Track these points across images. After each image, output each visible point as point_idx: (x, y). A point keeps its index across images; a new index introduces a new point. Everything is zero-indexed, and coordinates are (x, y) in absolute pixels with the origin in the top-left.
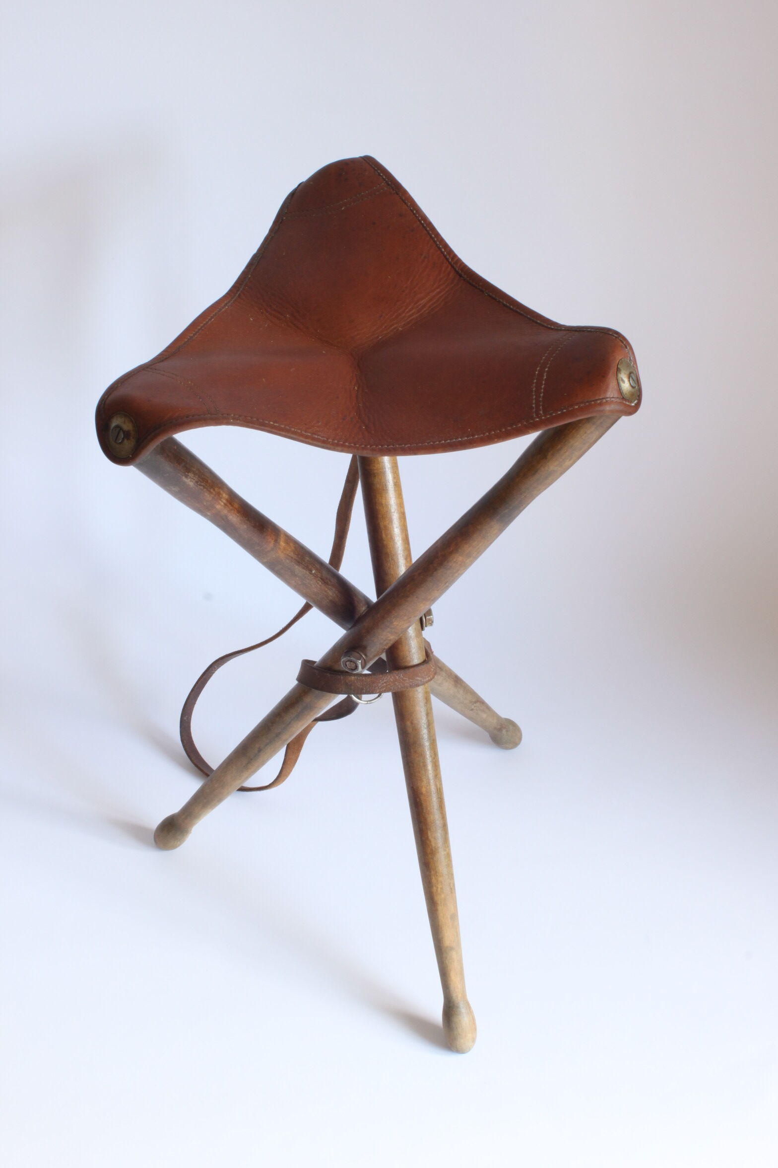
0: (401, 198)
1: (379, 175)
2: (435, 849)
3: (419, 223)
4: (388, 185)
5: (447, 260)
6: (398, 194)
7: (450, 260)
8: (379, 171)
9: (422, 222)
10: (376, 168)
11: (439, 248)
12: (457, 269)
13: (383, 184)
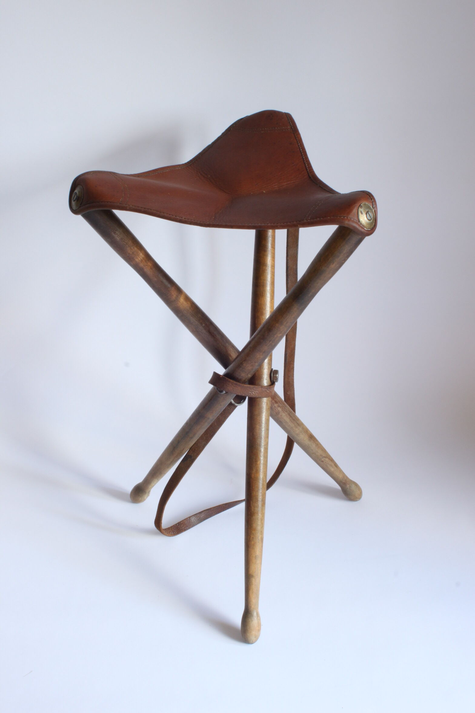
0: (295, 136)
1: (289, 123)
2: (253, 513)
3: (298, 150)
4: (291, 128)
5: (307, 170)
6: (294, 134)
7: (308, 170)
8: (290, 121)
9: (301, 150)
10: (289, 119)
11: (305, 164)
12: (310, 175)
13: (289, 127)
